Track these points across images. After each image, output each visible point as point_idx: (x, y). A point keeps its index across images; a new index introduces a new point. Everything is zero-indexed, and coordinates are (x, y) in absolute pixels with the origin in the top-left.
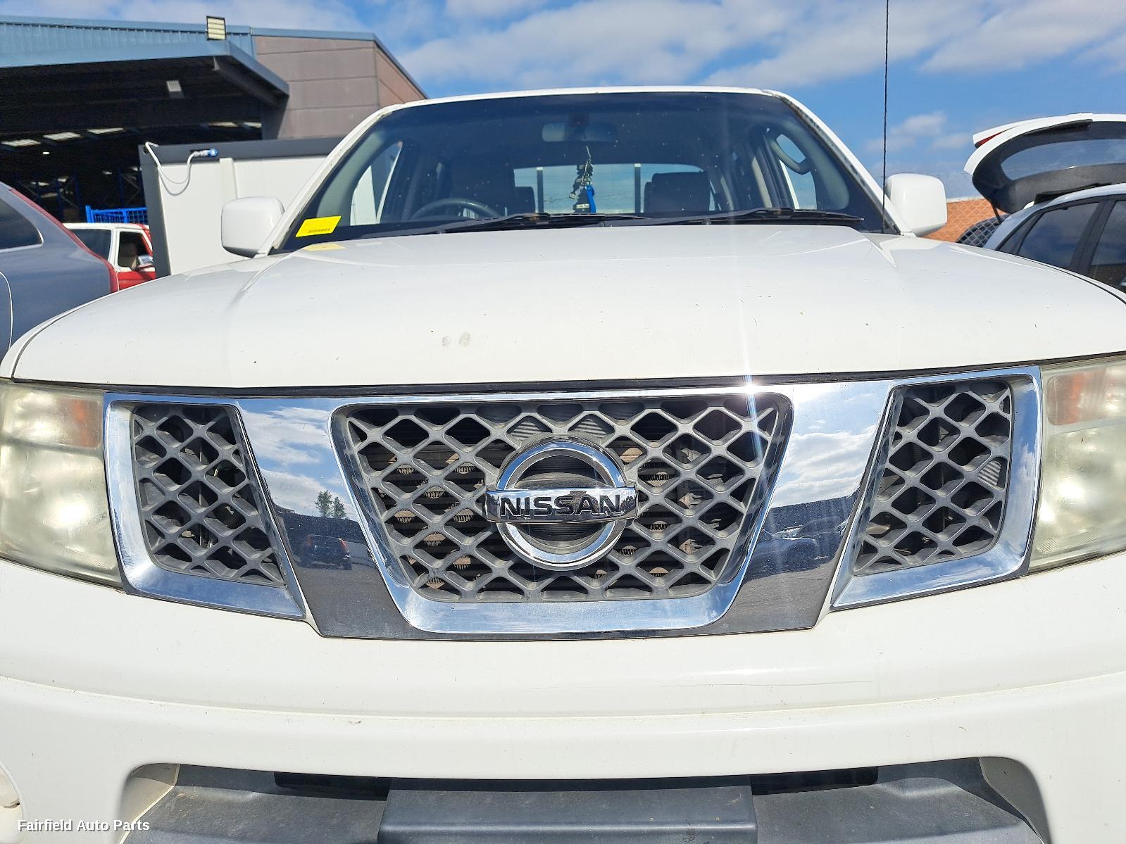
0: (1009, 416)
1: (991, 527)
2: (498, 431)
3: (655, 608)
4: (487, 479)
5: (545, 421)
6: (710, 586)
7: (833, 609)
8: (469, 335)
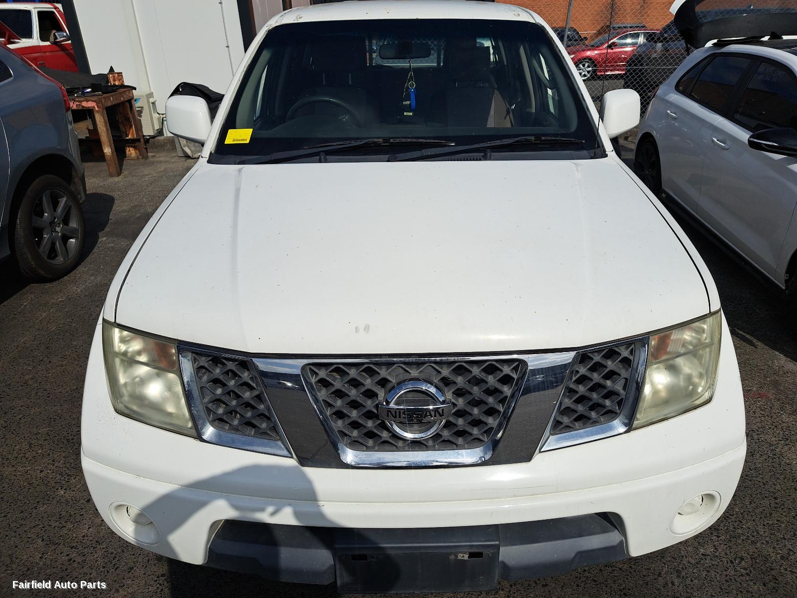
0: (632, 358)
1: (617, 408)
2: (383, 373)
3: (459, 454)
4: (379, 397)
5: (407, 369)
6: (484, 443)
7: (540, 452)
8: (369, 326)
